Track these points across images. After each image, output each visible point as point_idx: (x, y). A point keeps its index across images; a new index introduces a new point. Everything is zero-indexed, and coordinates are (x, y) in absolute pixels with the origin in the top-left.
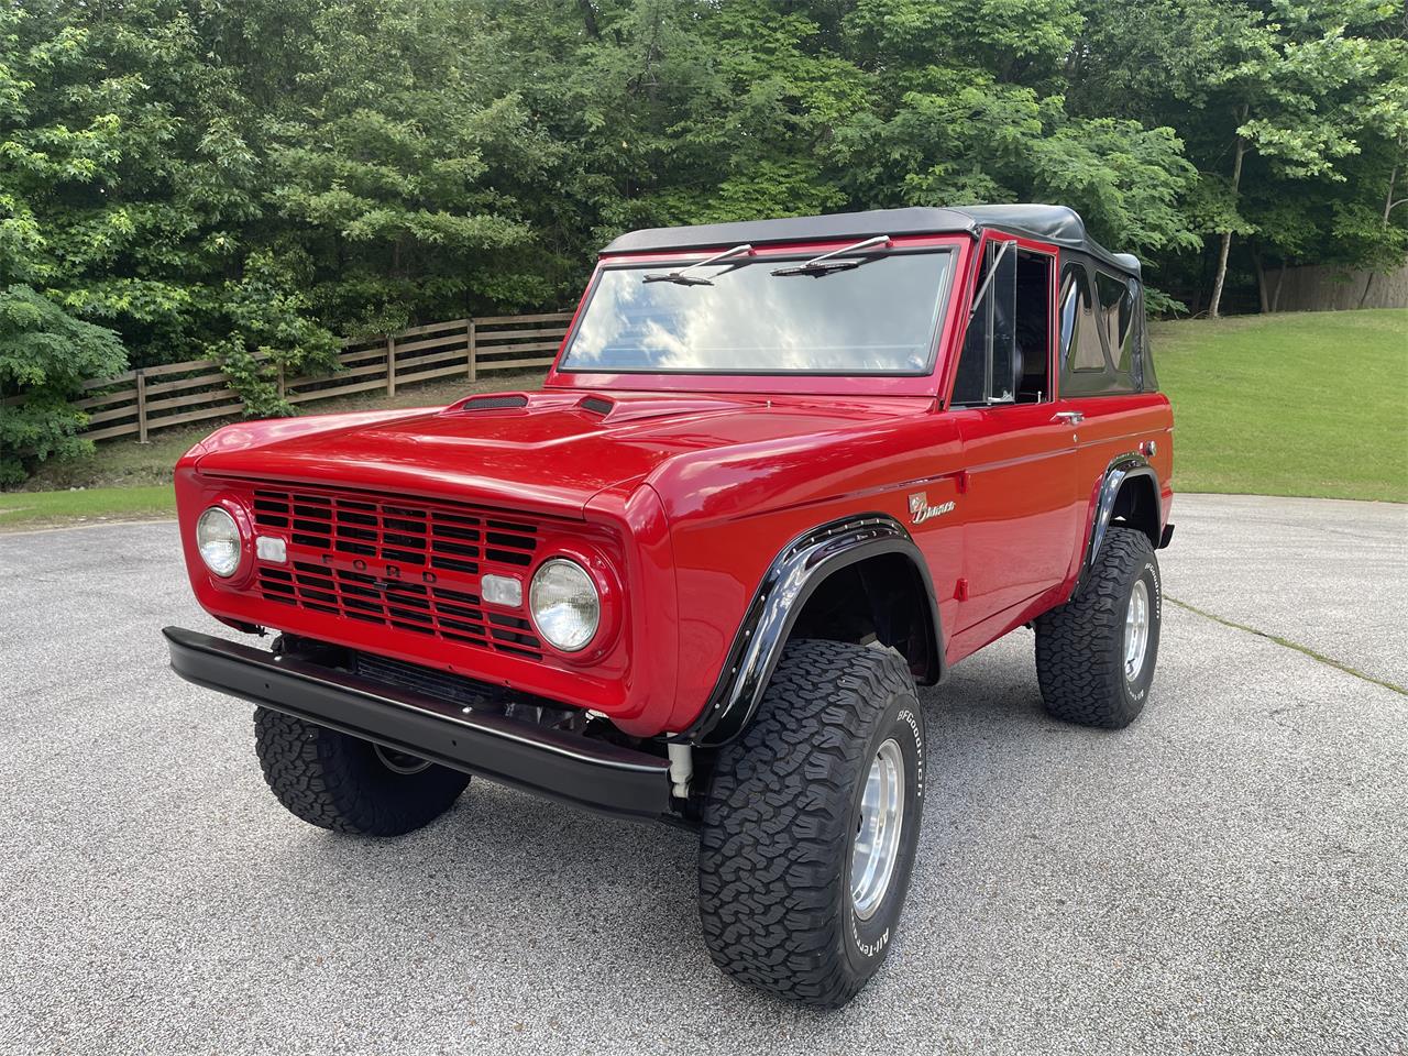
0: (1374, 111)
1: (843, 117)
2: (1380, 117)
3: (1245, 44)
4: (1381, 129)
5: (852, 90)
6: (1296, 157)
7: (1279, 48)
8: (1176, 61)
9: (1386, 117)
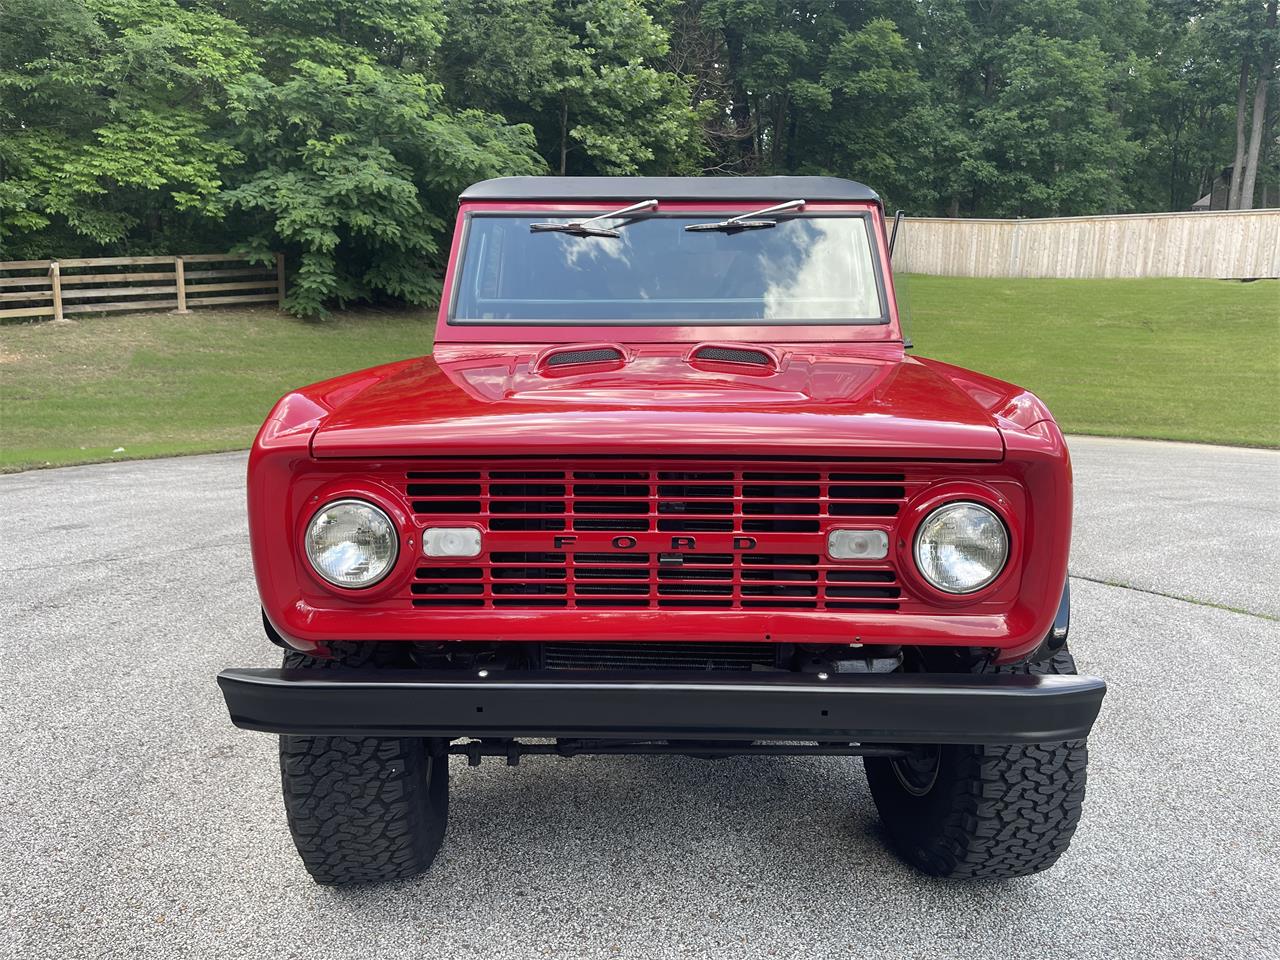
0: (661, 127)
1: (231, 75)
2: (665, 132)
3: (570, 62)
4: (666, 142)
5: (239, 49)
6: (613, 159)
7: (597, 69)
8: (521, 68)
9: (671, 132)
